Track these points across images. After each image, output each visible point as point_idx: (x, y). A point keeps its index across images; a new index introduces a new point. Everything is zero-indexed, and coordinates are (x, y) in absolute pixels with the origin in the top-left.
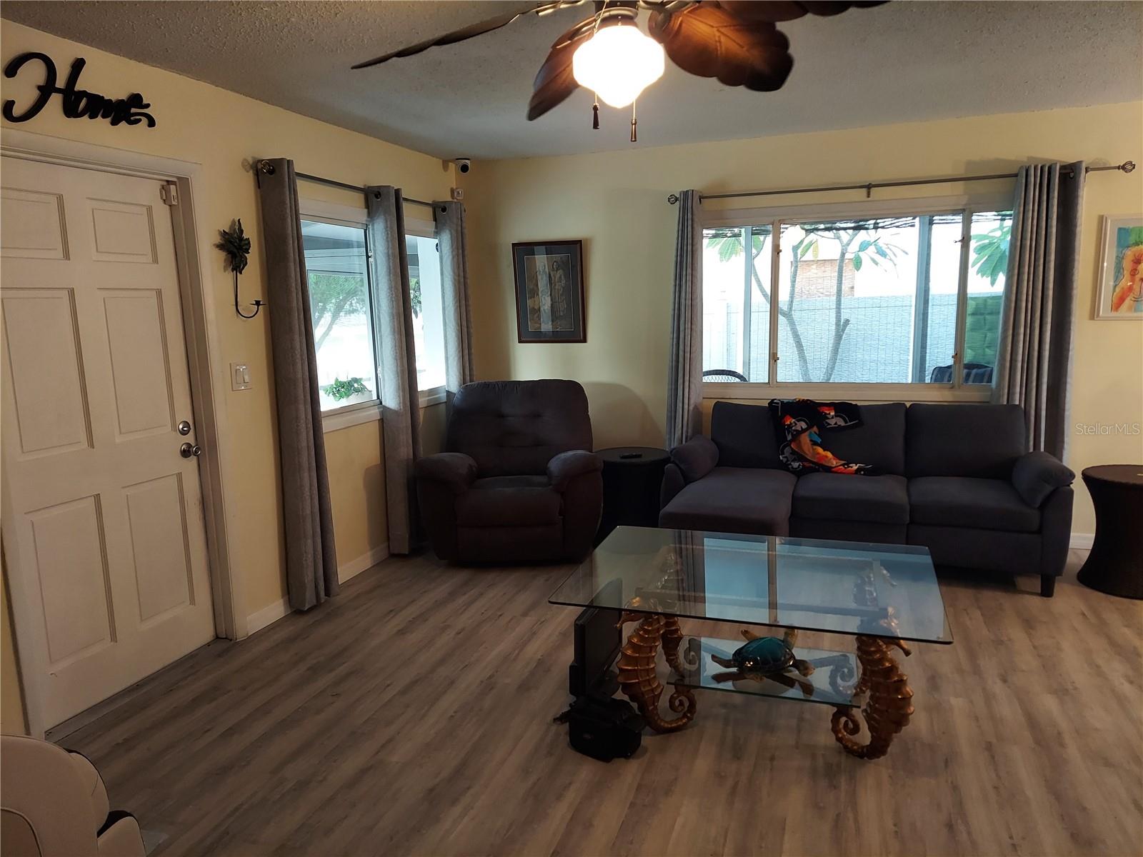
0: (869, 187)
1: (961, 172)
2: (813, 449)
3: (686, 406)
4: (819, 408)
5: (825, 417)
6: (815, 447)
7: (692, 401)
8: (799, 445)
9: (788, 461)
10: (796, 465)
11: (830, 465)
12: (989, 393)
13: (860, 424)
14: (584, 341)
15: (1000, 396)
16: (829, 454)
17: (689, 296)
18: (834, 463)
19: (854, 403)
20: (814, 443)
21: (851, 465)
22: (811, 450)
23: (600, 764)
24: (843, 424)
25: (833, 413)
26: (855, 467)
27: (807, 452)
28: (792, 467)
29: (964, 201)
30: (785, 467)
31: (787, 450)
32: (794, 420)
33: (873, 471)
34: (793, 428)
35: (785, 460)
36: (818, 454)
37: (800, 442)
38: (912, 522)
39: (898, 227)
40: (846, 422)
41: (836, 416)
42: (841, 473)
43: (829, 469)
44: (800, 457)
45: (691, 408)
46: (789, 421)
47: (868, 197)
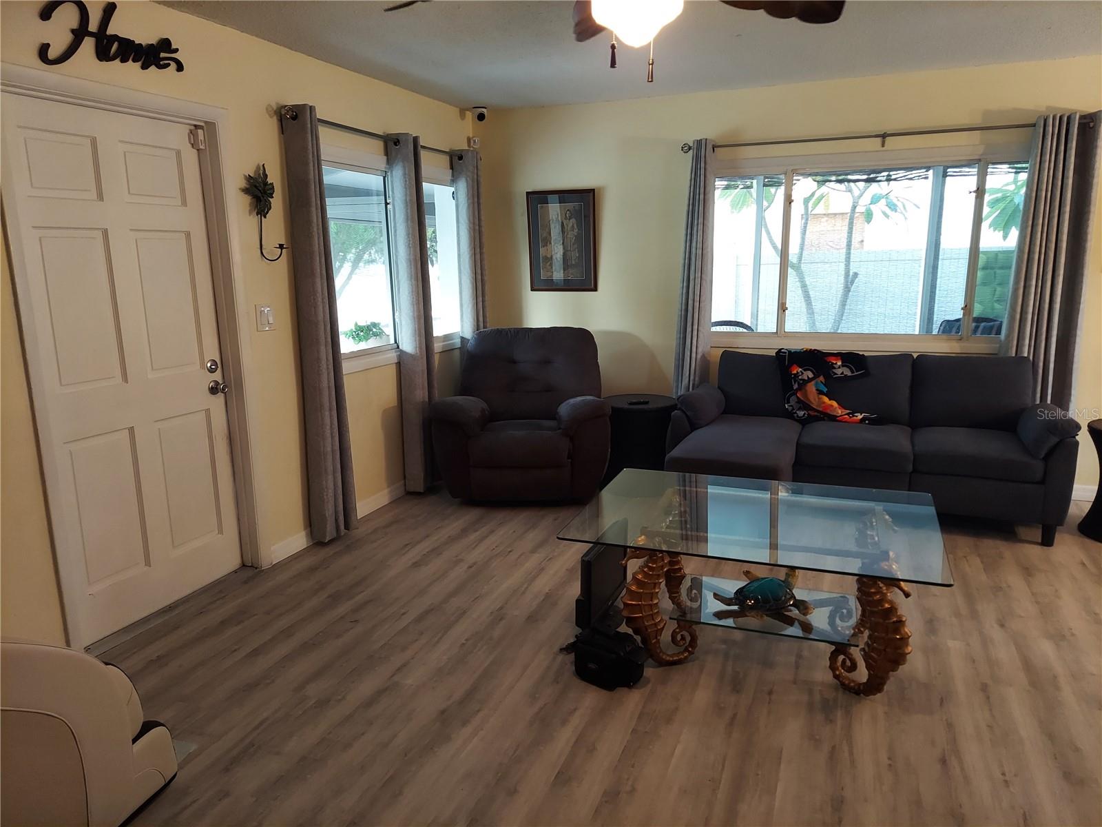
0: (884, 136)
1: (977, 121)
2: (819, 398)
3: (694, 355)
4: (826, 358)
5: (832, 366)
6: (820, 396)
7: (700, 350)
8: (806, 395)
9: (793, 409)
10: (801, 413)
11: (835, 414)
12: (998, 345)
13: (867, 374)
14: (595, 289)
15: (1008, 348)
16: (835, 404)
17: (700, 245)
18: (839, 412)
19: (861, 353)
20: (820, 392)
21: (856, 414)
22: (817, 400)
23: (604, 692)
24: (849, 374)
25: (839, 363)
26: (860, 416)
27: (812, 401)
28: (798, 416)
29: (981, 150)
30: (790, 415)
31: (793, 400)
32: (800, 369)
33: (880, 420)
34: (800, 377)
35: (790, 408)
36: (824, 403)
37: (806, 391)
38: (915, 471)
39: (911, 179)
40: (852, 372)
41: (843, 366)
42: (845, 422)
43: (833, 418)
44: (805, 405)
45: (699, 357)
46: (796, 370)
47: (883, 146)
